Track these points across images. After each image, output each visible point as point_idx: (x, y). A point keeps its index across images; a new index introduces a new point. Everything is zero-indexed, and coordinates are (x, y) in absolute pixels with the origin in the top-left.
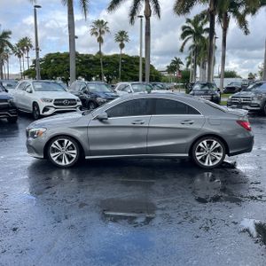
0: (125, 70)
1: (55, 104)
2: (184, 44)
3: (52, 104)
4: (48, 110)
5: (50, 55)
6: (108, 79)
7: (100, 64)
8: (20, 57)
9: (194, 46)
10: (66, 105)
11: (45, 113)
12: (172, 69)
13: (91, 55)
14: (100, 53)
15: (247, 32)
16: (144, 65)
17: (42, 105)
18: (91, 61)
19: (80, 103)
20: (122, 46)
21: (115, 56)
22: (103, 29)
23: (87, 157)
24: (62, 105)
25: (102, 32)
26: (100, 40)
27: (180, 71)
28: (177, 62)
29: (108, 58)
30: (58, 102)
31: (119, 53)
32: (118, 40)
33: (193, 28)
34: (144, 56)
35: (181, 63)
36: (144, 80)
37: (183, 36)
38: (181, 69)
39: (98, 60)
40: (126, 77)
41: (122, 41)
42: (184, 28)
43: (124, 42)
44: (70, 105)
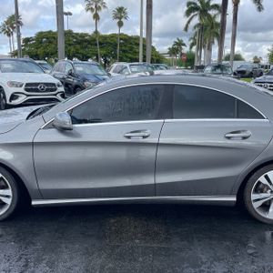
0: (124, 51)
1: (26, 90)
2: (189, 22)
3: (22, 90)
4: (17, 97)
5: (41, 33)
6: (106, 61)
7: (96, 45)
8: (9, 35)
9: (199, 24)
10: (42, 90)
11: (14, 102)
12: (173, 51)
13: (86, 35)
14: (96, 32)
15: (260, 8)
16: (144, 46)
17: (9, 91)
18: (86, 41)
19: (62, 89)
20: (120, 24)
21: (113, 36)
22: (99, 4)
23: (33, 203)
24: (37, 90)
25: (98, 8)
26: (96, 17)
27: (182, 54)
28: (180, 44)
29: (105, 37)
30: (31, 87)
31: (117, 32)
32: (116, 17)
33: (199, 5)
34: (144, 36)
35: (184, 45)
36: (144, 61)
37: (188, 13)
38: (183, 51)
39: (95, 40)
40: (125, 59)
41: (120, 18)
42: (189, 4)
43: (123, 20)
44: (47, 90)
